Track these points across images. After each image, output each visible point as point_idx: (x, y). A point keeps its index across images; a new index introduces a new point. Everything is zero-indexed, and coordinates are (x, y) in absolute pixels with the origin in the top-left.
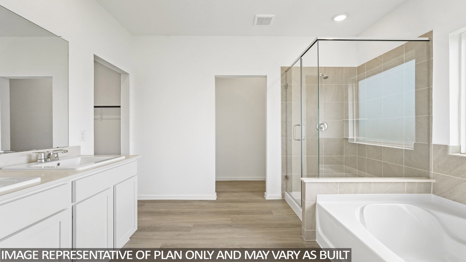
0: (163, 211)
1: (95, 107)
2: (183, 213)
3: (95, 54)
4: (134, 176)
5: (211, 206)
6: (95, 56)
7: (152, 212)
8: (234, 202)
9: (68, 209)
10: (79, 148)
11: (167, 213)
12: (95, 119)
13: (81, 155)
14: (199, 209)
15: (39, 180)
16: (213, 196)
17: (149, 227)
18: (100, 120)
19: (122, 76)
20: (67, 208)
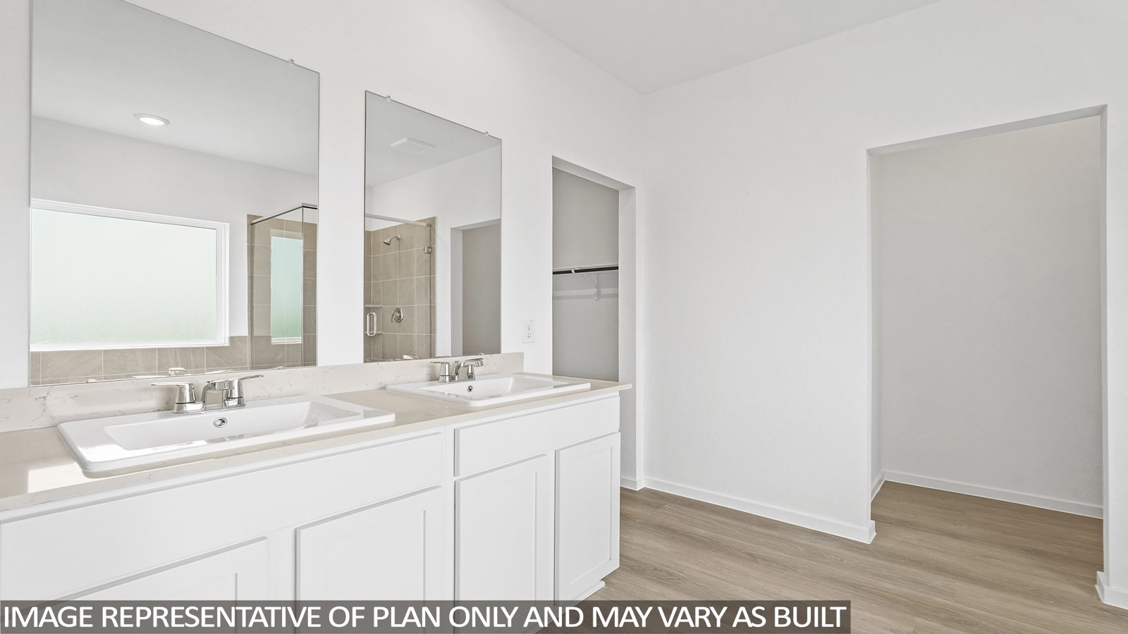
0: (702, 536)
1: (554, 273)
2: (753, 558)
3: (555, 155)
4: (612, 434)
5: (845, 561)
6: (555, 159)
7: (674, 531)
8: (940, 569)
9: (440, 486)
10: (520, 356)
11: (710, 545)
12: (554, 298)
13: (525, 371)
14: (805, 561)
15: (391, 418)
16: (864, 532)
17: (656, 569)
18: (597, 298)
19: (622, 197)
20: (438, 485)
